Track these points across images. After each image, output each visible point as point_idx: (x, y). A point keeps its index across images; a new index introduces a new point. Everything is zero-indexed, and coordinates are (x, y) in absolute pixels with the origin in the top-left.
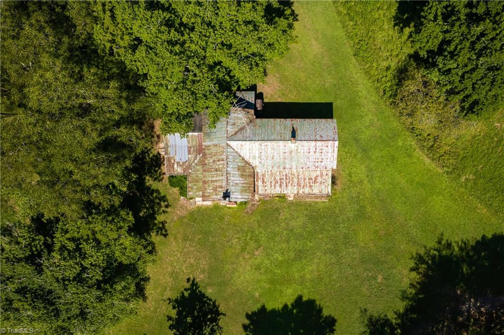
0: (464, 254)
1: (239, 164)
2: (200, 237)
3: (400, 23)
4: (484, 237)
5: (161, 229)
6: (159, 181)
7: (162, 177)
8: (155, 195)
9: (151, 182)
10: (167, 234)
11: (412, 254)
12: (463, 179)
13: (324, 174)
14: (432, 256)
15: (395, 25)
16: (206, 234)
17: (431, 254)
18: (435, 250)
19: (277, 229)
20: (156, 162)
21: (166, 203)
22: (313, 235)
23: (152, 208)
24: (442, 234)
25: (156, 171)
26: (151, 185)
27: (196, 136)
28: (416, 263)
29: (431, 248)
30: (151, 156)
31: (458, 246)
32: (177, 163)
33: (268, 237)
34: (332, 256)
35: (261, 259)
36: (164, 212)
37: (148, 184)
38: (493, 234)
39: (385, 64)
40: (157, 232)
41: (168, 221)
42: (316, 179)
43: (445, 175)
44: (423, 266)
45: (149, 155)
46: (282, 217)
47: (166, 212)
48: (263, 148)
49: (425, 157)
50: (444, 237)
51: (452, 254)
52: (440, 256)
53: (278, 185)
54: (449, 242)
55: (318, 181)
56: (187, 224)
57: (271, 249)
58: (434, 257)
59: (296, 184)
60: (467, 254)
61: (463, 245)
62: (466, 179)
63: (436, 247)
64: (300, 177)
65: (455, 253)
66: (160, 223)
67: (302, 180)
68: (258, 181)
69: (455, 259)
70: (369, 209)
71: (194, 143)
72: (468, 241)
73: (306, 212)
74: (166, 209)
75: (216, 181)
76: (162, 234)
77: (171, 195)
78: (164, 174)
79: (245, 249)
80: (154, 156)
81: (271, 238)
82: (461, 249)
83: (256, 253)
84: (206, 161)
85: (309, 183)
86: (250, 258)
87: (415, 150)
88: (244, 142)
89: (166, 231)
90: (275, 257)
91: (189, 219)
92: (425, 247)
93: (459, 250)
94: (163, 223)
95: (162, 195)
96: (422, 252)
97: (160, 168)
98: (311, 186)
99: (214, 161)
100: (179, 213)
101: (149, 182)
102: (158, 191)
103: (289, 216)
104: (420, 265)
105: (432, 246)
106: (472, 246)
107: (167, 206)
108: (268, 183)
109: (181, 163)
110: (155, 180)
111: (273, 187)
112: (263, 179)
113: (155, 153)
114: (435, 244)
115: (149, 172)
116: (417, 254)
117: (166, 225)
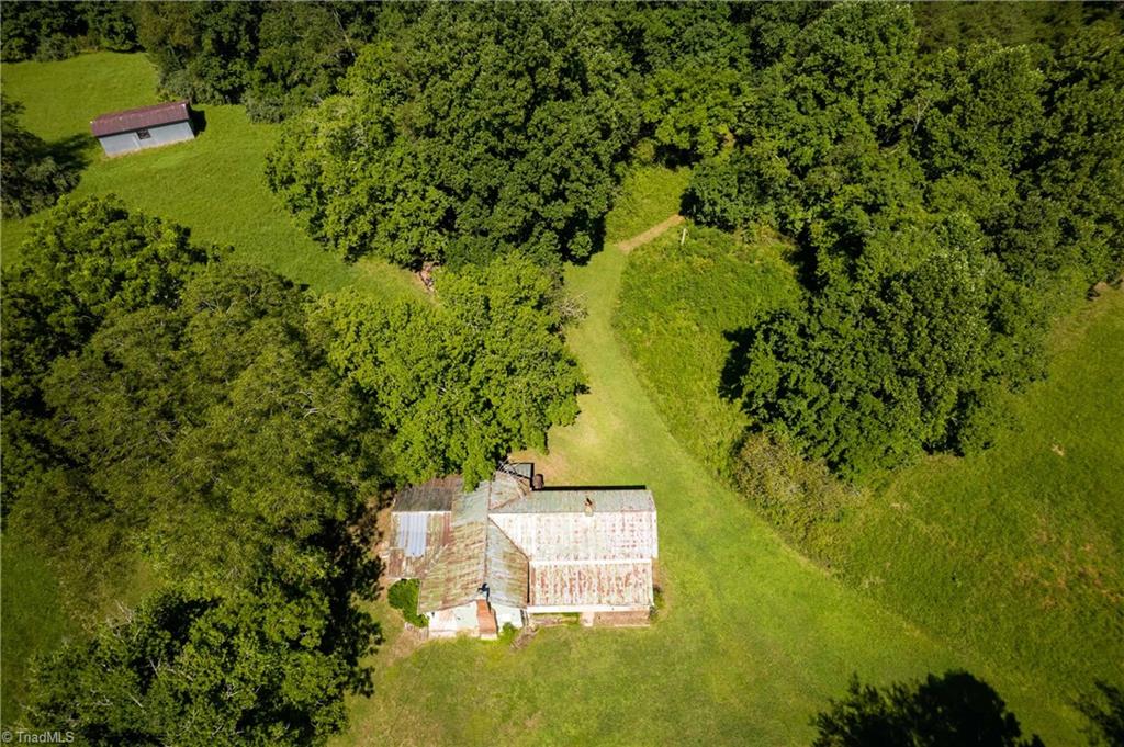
0: (905, 710)
1: (506, 549)
2: (429, 695)
3: (727, 393)
4: (931, 678)
5: (362, 682)
6: (372, 600)
7: (377, 593)
8: (361, 622)
9: (358, 602)
10: (372, 692)
11: (810, 716)
12: (866, 584)
13: (640, 570)
14: (848, 718)
15: (721, 397)
16: (442, 688)
17: (846, 714)
18: (850, 705)
19: (566, 677)
20: (372, 571)
21: (378, 636)
22: (629, 686)
23: (354, 645)
24: (856, 676)
25: (369, 585)
26: (357, 607)
27: (441, 517)
28: (822, 733)
29: (842, 703)
30: (365, 561)
31: (890, 697)
32: (408, 559)
33: (551, 692)
34: (667, 724)
35: (538, 735)
36: (373, 651)
37: (352, 605)
38: (946, 671)
39: (715, 439)
40: (355, 688)
41: (377, 667)
42: (627, 579)
43: (836, 579)
44: (837, 737)
45: (362, 560)
46: (574, 655)
47: (376, 651)
48: (543, 523)
49: (797, 554)
50: (859, 680)
51: (883, 711)
52: (862, 716)
53: (567, 589)
54: (872, 689)
55: (631, 581)
56: (409, 672)
57: (557, 715)
58: (851, 720)
59: (595, 588)
60: (911, 710)
61: (898, 694)
62: (872, 584)
63: (851, 699)
64: (601, 576)
65: (888, 711)
66: (362, 671)
67: (606, 582)
68: (533, 583)
69: (890, 721)
70: (721, 638)
71: (437, 527)
72: (905, 686)
73: (615, 646)
74: (377, 647)
75: (468, 574)
76: (363, 692)
77: (388, 621)
78: (382, 589)
79: (509, 716)
80: (370, 562)
81: (555, 694)
82: (897, 702)
83: (529, 723)
84: (455, 549)
85: (617, 585)
86: (519, 734)
87: (779, 545)
88: (515, 515)
89: (371, 685)
90: (564, 730)
91: (414, 664)
92: (832, 701)
93: (894, 705)
94: (367, 672)
95: (373, 622)
96: (828, 710)
97: (376, 581)
98: (620, 592)
99: (467, 545)
100: (397, 652)
101: (356, 601)
102: (367, 617)
103: (585, 653)
104: (831, 736)
105: (842, 697)
106: (915, 696)
107: (378, 642)
108: (551, 587)
109: (413, 560)
110: (365, 598)
111: (559, 594)
112: (543, 581)
113: (373, 557)
114: (848, 694)
115: (359, 586)
116: (820, 714)
117: (372, 675)
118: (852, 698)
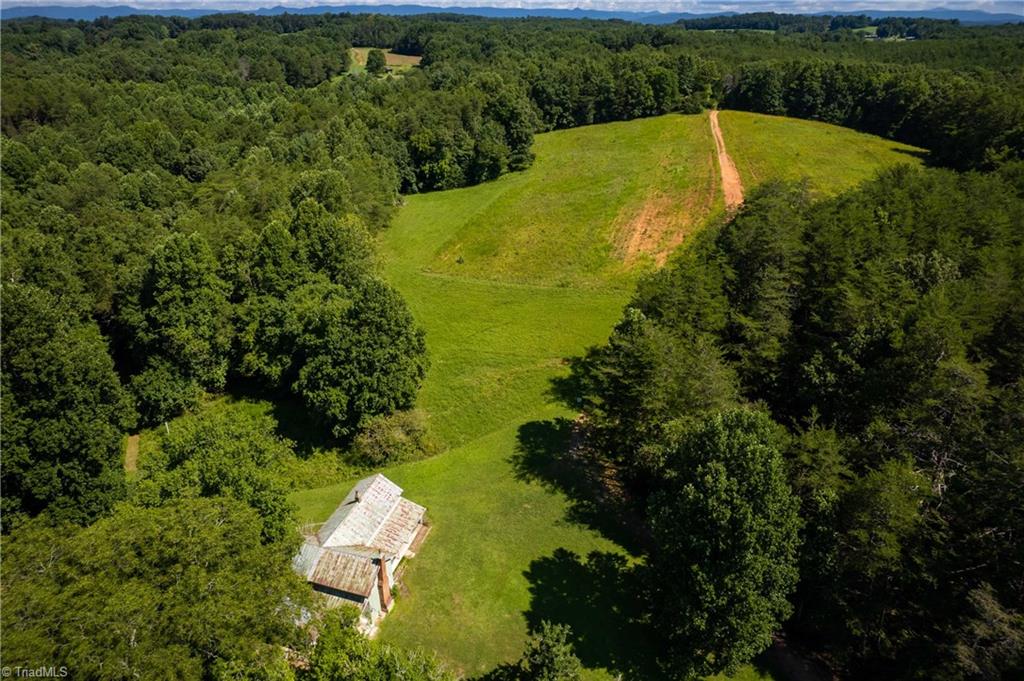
0: (526, 450)
4: (517, 437)
11: (513, 481)
12: (462, 440)
17: (519, 469)
18: (516, 466)
19: (439, 574)
22: (461, 546)
24: (503, 459)
28: (523, 480)
29: (514, 468)
31: (519, 452)
33: (444, 584)
34: (490, 536)
35: (466, 599)
43: (453, 450)
46: (428, 566)
50: (506, 459)
51: (524, 457)
52: (522, 464)
54: (512, 456)
57: (459, 585)
58: (522, 468)
61: (519, 449)
64: (395, 521)
69: (529, 456)
72: (516, 446)
79: (447, 611)
81: (446, 582)
83: (457, 601)
86: (461, 609)
87: (420, 463)
88: (333, 535)
90: (470, 584)
92: (511, 471)
93: (523, 452)
96: (514, 474)
103: (430, 561)
104: (526, 477)
105: (511, 467)
106: (522, 445)
116: (515, 478)
118: (512, 464)
